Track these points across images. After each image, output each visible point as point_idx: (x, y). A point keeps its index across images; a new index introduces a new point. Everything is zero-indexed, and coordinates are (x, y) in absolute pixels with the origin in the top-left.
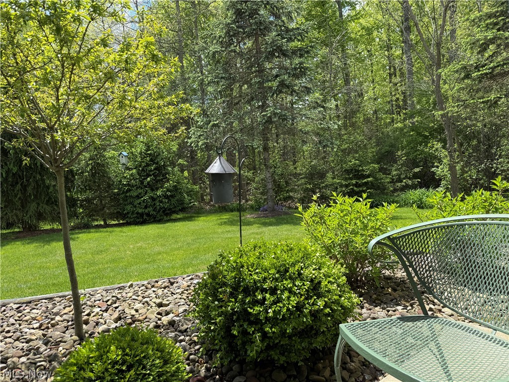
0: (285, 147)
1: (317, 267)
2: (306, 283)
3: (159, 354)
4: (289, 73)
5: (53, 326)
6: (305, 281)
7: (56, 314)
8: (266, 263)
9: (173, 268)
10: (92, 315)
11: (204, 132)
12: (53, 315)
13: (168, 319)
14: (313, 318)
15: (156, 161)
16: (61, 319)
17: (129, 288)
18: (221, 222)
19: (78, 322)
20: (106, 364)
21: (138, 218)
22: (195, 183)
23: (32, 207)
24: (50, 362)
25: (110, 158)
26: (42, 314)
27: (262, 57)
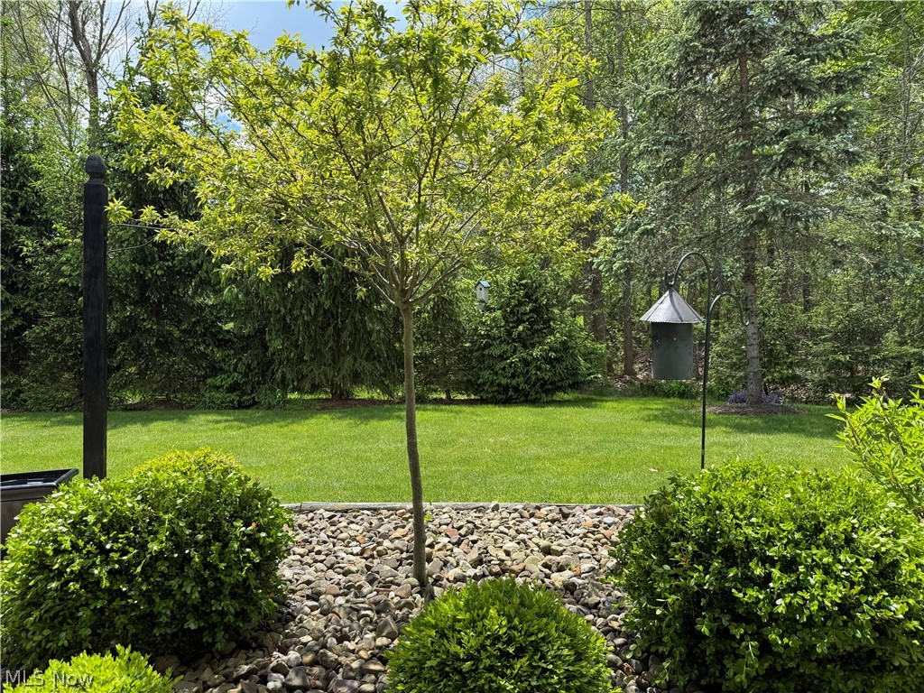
0: (788, 274)
1: (890, 531)
2: (863, 560)
3: (568, 640)
4: (812, 126)
5: (380, 554)
6: (861, 556)
7: (385, 536)
8: (774, 508)
9: (564, 488)
10: (437, 547)
11: (623, 244)
12: (380, 538)
13: (562, 579)
14: (877, 635)
15: (534, 298)
16: (392, 546)
17: (493, 511)
18: (648, 416)
19: (418, 556)
20: (482, 638)
21: (500, 394)
22: (598, 339)
23: (346, 363)
24: (378, 612)
25: (462, 291)
26: (365, 533)
27: (753, 98)
